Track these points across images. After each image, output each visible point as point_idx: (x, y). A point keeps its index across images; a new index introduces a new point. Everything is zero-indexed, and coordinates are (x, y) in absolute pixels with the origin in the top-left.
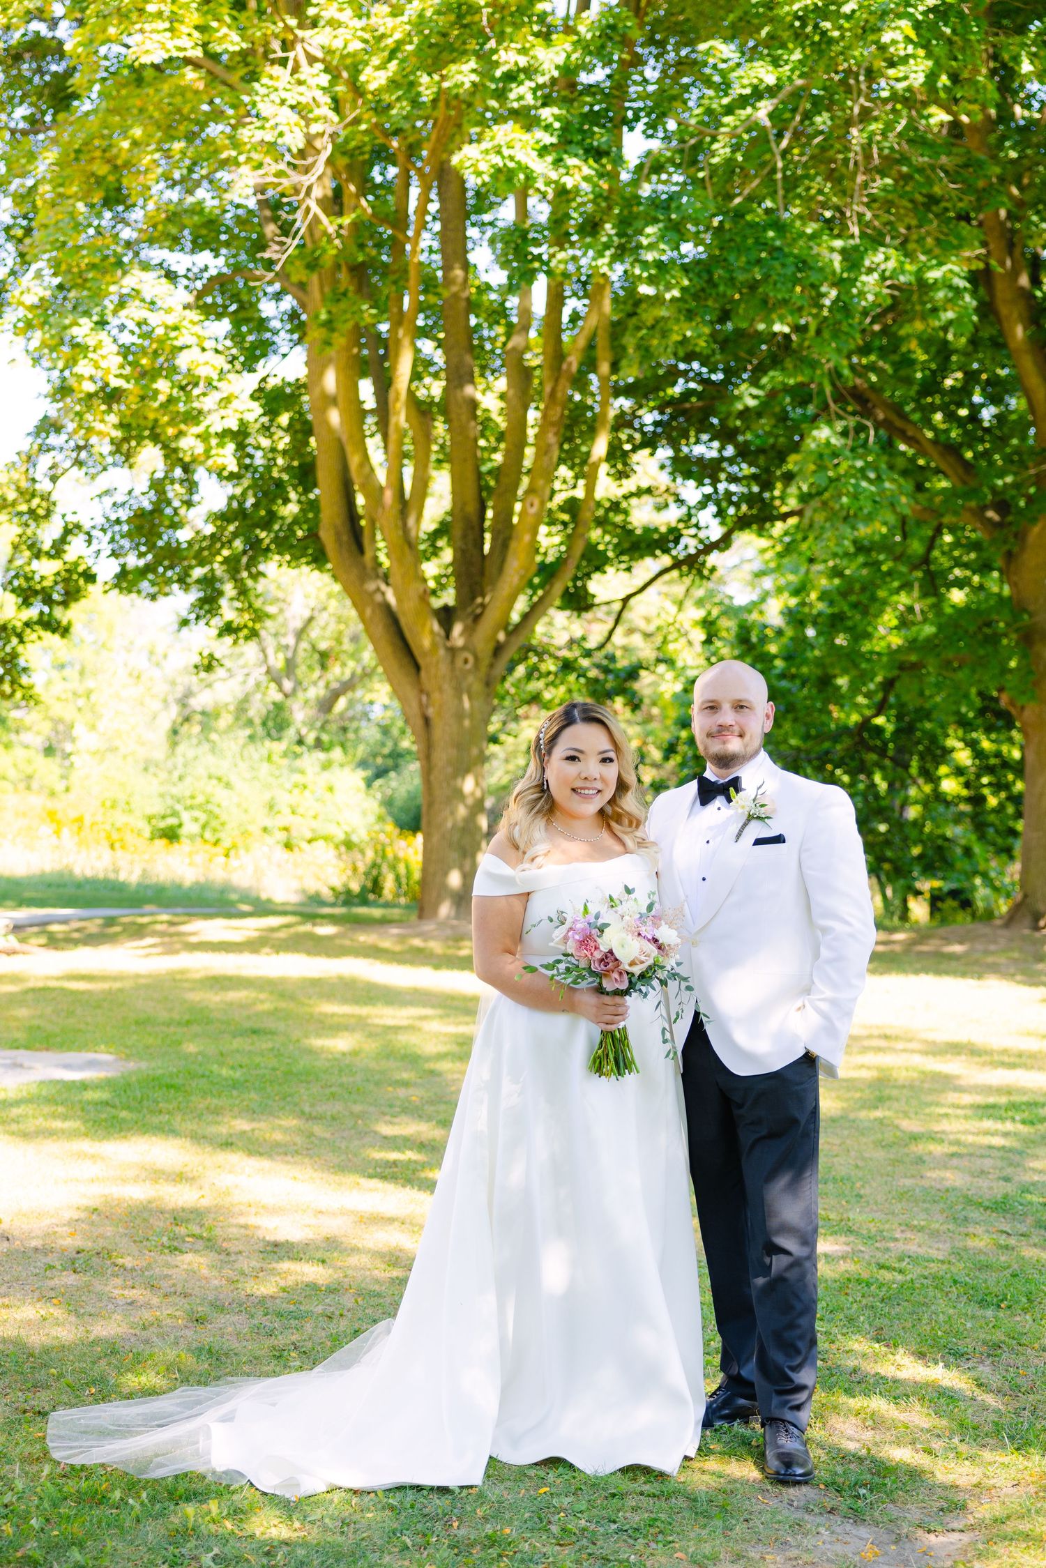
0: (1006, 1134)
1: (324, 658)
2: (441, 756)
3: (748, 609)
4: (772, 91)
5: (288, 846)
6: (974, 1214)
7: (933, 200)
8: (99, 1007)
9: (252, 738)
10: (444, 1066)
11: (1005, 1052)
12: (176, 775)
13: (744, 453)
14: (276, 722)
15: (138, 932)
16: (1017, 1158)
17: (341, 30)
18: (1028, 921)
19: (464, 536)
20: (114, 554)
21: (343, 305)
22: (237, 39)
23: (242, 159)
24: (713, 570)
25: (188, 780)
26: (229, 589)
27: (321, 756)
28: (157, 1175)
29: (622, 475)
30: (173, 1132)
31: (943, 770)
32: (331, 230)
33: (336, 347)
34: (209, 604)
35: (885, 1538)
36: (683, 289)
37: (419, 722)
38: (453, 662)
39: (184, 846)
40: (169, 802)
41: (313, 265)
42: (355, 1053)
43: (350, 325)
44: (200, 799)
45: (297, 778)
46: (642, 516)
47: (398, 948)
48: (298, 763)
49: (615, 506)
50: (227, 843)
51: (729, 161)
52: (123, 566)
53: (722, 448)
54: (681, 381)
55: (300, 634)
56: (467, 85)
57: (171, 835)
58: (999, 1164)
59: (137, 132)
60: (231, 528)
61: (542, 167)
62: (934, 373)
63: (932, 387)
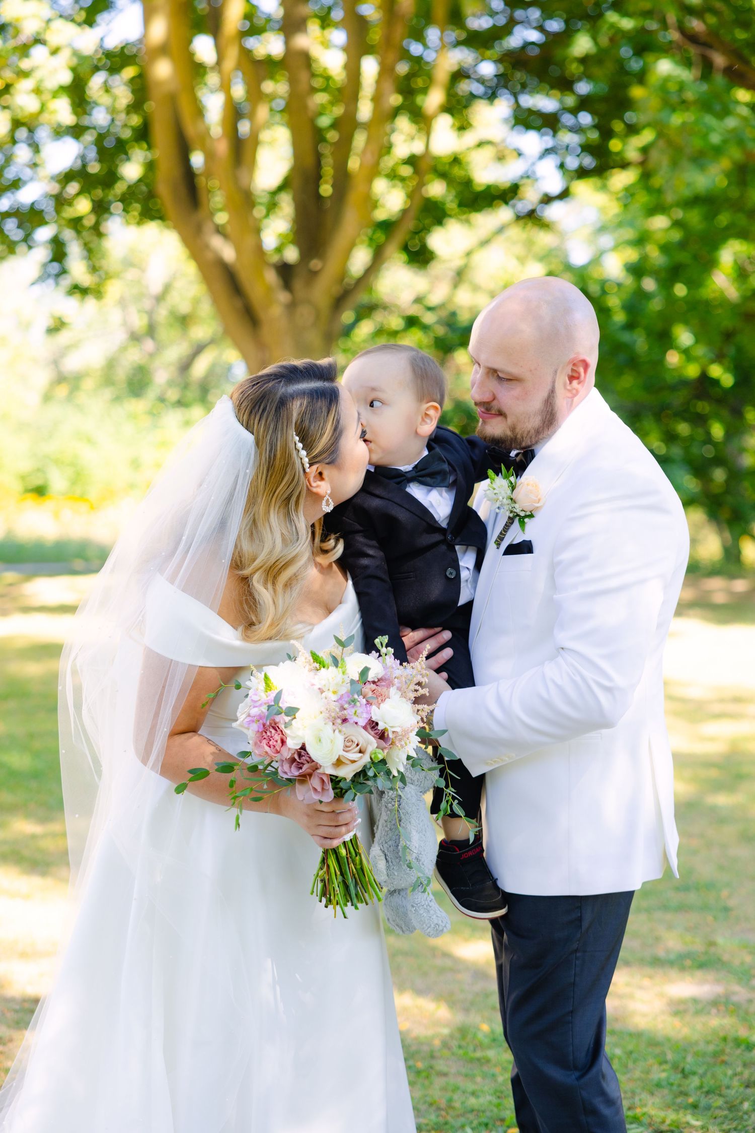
9: (117, 397)
14: (139, 381)
19: (304, 190)
24: (553, 221)
25: (58, 438)
26: (76, 249)
27: (183, 413)
29: (464, 127)
34: (57, 262)
38: (292, 317)
39: (54, 501)
44: (68, 456)
46: (484, 171)
48: (160, 420)
50: (92, 497)
53: (561, 99)
54: (519, 31)
55: (160, 298)
57: (40, 491)
60: (74, 187)
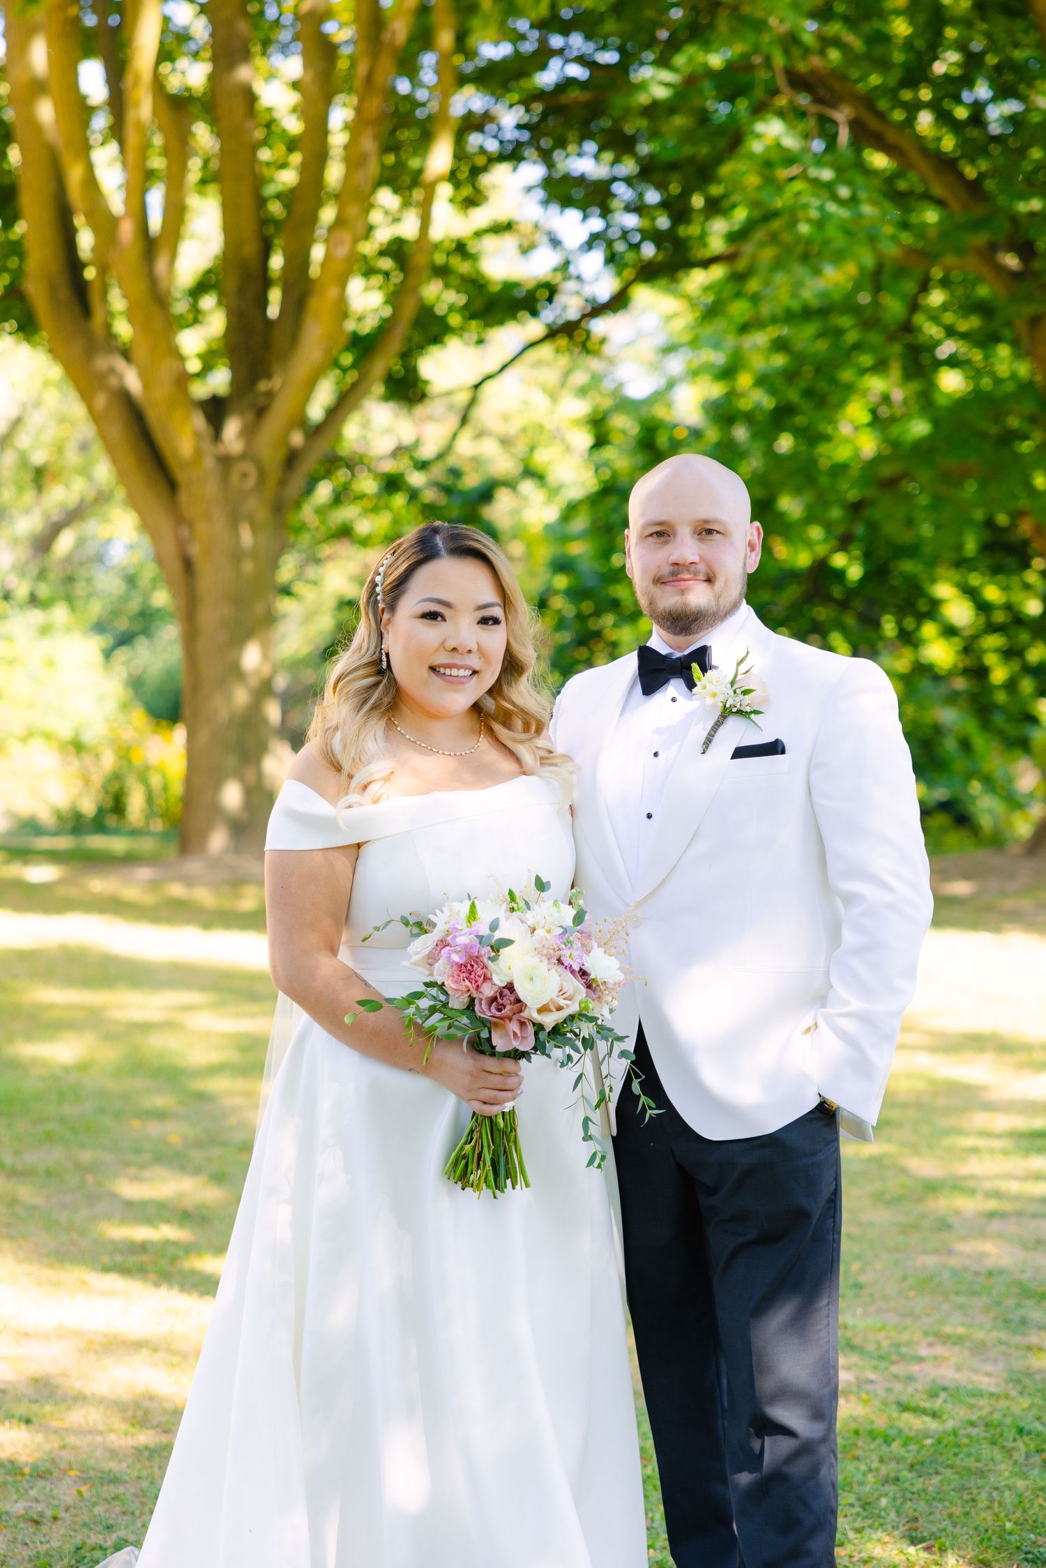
1: (40, 477)
2: (211, 615)
3: (649, 401)
13: (649, 172)
19: (241, 292)
24: (603, 341)
29: (471, 202)
31: (929, 630)
33: (46, 6)
37: (176, 567)
47: (148, 899)
48: (6, 626)
49: (461, 248)
54: (555, 64)
62: (919, 54)
63: (916, 74)
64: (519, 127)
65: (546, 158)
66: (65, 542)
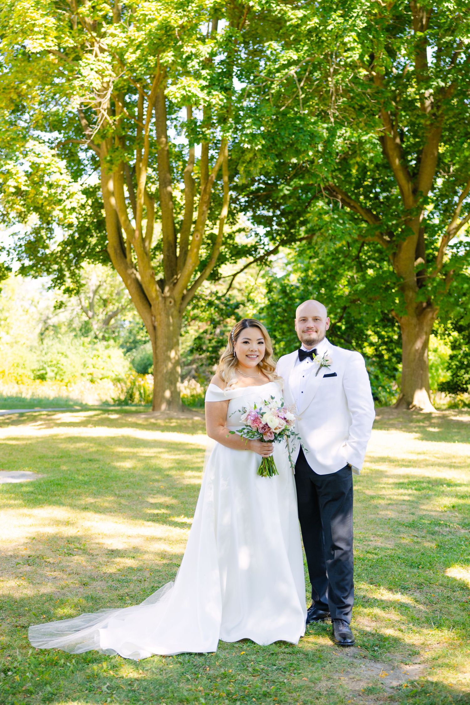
0: (409, 495)
1: (105, 302)
2: (160, 342)
3: (283, 278)
4: (295, 63)
5: (92, 381)
6: (402, 529)
7: (362, 108)
8: (22, 451)
9: (75, 336)
10: (173, 473)
11: (403, 460)
12: (44, 352)
13: (283, 214)
14: (85, 329)
15: (34, 419)
16: (415, 505)
17: (116, 38)
18: (405, 405)
19: (168, 250)
20: (19, 260)
21: (116, 153)
22: (72, 42)
23: (75, 93)
24: (270, 262)
25: (49, 354)
26: (67, 274)
27: (105, 343)
28: (58, 523)
29: (233, 223)
30: (61, 504)
31: (366, 344)
32: (111, 122)
33: (114, 171)
34: (60, 279)
35: (388, 668)
36: (263, 145)
37: (151, 328)
38: (165, 303)
39: (48, 382)
40: (41, 364)
41: (104, 137)
42: (134, 468)
43: (119, 162)
44: (54, 362)
45: (95, 352)
46: (241, 240)
47: (145, 423)
48: (95, 346)
49: (230, 236)
50: (66, 381)
51: (279, 92)
52: (23, 264)
53: (274, 212)
54: (256, 184)
55: (95, 292)
56: (170, 61)
57: (42, 378)
58: (409, 507)
59: (30, 82)
60: (69, 248)
61: (202, 95)
62: (360, 179)
63: (358, 185)
64: (246, 202)
65: (254, 211)
66: (113, 321)
